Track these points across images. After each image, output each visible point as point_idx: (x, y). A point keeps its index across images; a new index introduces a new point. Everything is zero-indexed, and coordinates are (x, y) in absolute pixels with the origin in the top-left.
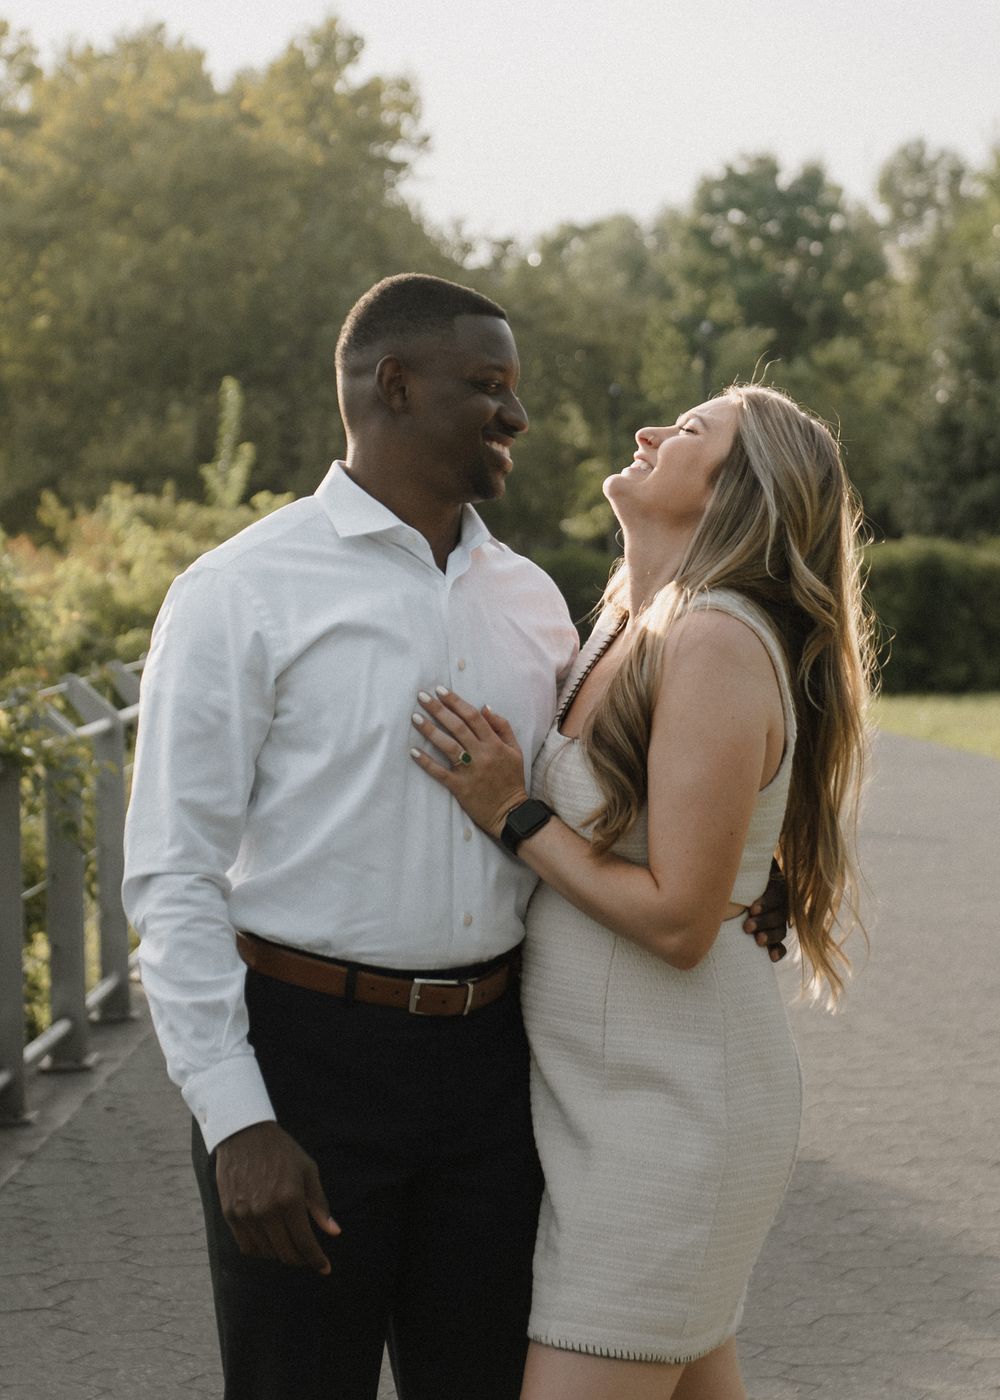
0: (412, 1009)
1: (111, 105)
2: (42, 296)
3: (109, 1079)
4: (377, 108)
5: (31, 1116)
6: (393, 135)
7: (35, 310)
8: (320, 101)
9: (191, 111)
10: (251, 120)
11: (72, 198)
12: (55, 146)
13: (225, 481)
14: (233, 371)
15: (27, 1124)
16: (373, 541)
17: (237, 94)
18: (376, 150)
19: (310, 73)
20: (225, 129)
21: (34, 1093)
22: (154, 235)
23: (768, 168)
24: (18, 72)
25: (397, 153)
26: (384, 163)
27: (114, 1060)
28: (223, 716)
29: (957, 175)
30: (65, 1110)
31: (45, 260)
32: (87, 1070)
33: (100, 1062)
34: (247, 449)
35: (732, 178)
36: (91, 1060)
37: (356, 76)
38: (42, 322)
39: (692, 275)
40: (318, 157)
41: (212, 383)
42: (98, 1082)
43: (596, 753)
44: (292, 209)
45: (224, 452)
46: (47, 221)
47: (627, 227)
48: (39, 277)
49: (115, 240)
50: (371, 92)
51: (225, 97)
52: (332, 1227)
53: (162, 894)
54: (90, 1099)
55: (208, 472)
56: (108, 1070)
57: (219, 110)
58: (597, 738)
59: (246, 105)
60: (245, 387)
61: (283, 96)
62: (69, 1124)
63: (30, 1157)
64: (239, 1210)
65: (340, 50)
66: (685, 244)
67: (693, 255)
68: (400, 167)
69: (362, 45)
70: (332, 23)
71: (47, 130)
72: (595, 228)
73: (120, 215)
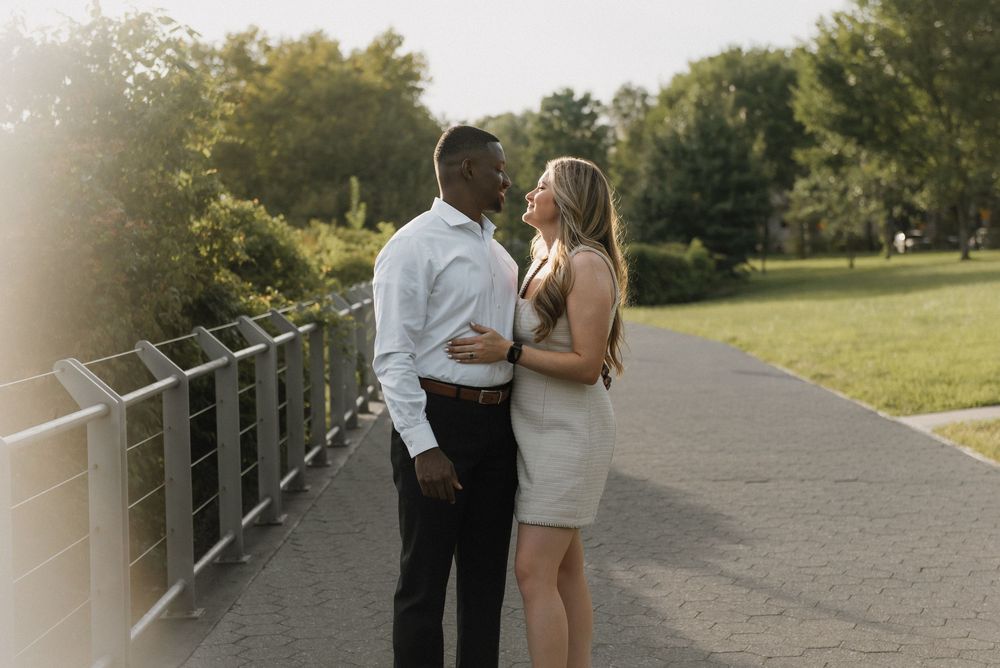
0: (480, 401)
1: (301, 62)
2: (274, 142)
3: (356, 449)
4: (411, 66)
5: (329, 462)
6: (416, 77)
7: (273, 148)
8: (387, 63)
9: (333, 67)
10: (359, 71)
11: (286, 102)
12: (277, 80)
13: (356, 219)
14: (355, 173)
15: (328, 466)
16: (460, 227)
17: (353, 59)
18: (411, 84)
19: (383, 50)
20: (348, 74)
21: (329, 453)
22: (320, 118)
23: (570, 94)
24: (263, 49)
25: (419, 85)
26: (414, 89)
27: (355, 442)
28: (415, 292)
29: (645, 96)
30: (342, 461)
31: (275, 127)
32: (346, 446)
33: (350, 443)
34: (363, 206)
35: (556, 97)
36: (347, 442)
37: (401, 52)
38: (274, 153)
39: (539, 136)
40: (388, 86)
41: (346, 179)
42: (352, 450)
43: (539, 307)
44: (377, 108)
45: (354, 207)
46: (276, 112)
47: (511, 116)
48: (272, 134)
49: (303, 120)
50: (408, 59)
51: (349, 60)
52: (460, 487)
53: (395, 361)
54: (350, 457)
55: (349, 216)
56: (354, 447)
57: (347, 67)
58: (539, 301)
59: (358, 65)
60: (361, 179)
61: (374, 61)
62: (345, 466)
63: (332, 478)
64: (427, 479)
65: (395, 42)
66: (536, 124)
67: (539, 129)
68: (420, 90)
69: (403, 39)
70: (391, 29)
71: (275, 73)
72: (499, 117)
73: (306, 110)
